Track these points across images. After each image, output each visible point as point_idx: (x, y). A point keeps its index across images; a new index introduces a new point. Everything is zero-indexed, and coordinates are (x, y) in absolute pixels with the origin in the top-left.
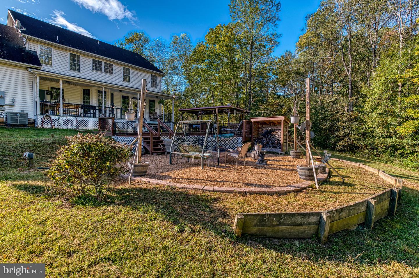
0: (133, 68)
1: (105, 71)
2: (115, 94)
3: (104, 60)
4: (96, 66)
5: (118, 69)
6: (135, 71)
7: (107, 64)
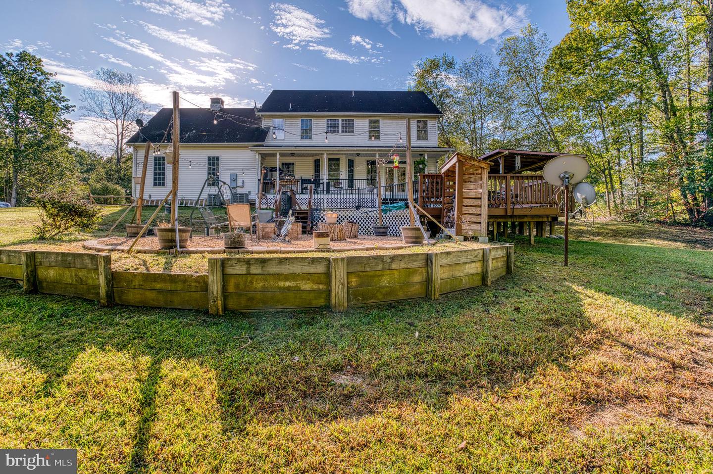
0: (385, 117)
1: (343, 132)
2: (357, 160)
3: (340, 117)
4: (332, 128)
5: (361, 125)
6: (388, 121)
7: (346, 120)
